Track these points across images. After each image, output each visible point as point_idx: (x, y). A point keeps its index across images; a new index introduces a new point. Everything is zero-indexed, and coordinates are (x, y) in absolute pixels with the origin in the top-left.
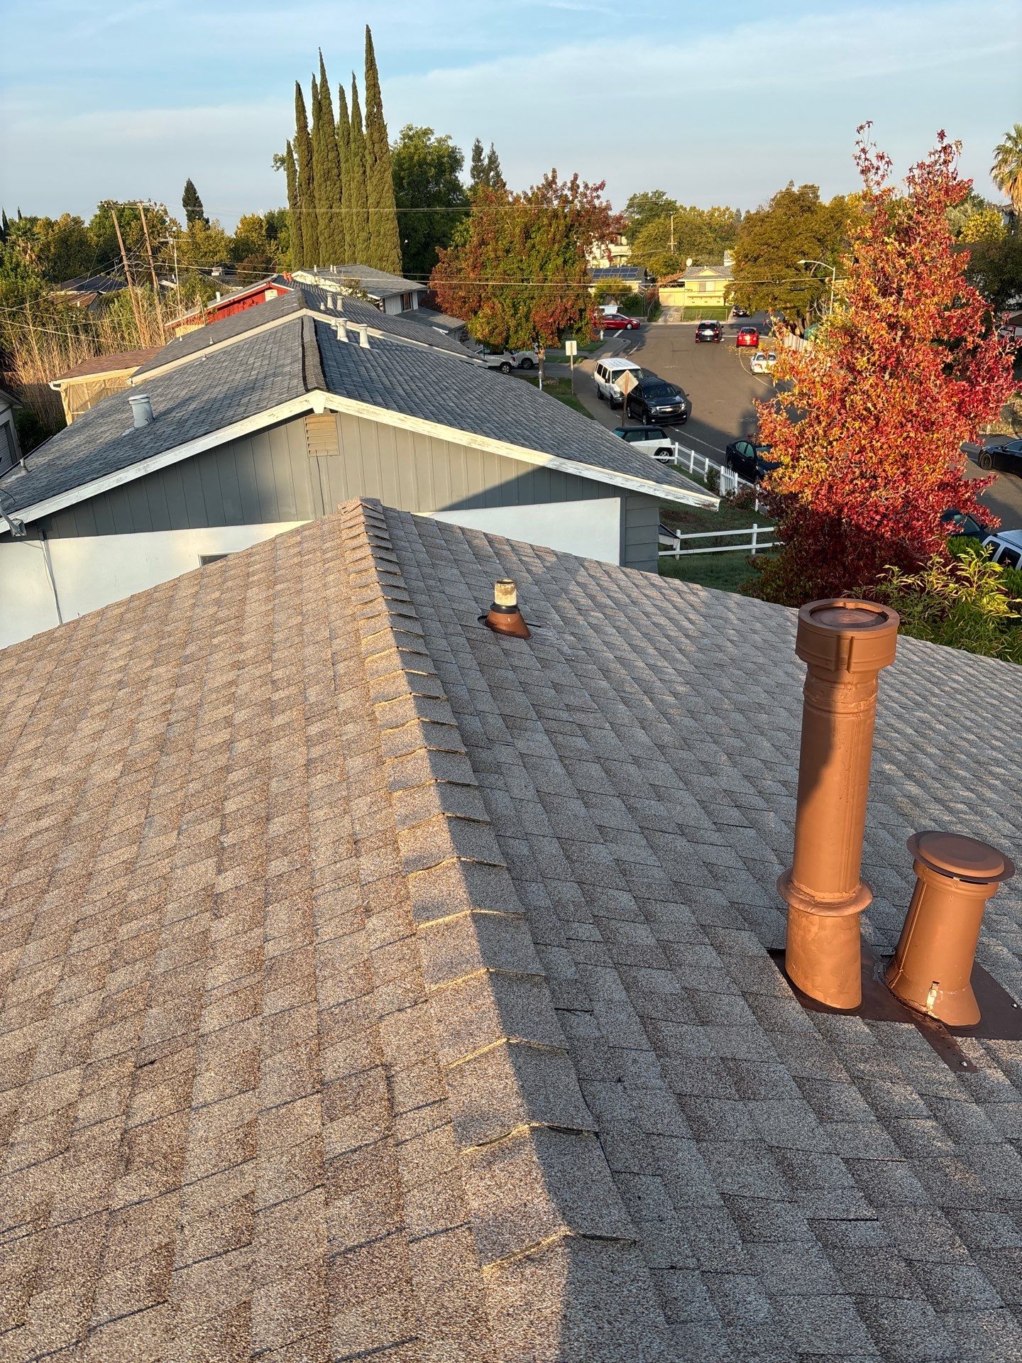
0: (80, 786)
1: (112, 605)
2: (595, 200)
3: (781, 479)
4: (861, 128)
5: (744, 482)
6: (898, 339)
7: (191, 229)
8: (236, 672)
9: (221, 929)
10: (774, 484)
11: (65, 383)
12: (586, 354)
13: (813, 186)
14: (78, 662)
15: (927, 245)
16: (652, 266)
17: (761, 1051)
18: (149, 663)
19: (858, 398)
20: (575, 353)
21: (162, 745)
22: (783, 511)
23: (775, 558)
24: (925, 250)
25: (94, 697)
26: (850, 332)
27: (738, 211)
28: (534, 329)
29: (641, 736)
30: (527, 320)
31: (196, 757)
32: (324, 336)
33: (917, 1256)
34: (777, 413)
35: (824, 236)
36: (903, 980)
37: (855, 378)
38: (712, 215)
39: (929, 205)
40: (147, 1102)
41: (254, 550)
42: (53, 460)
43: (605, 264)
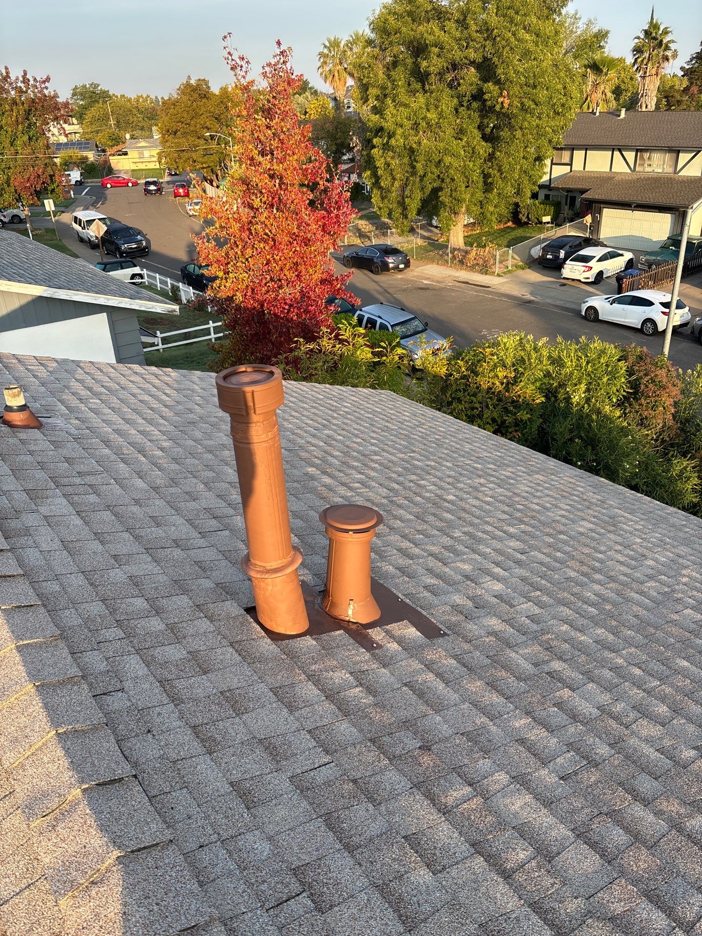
2: (45, 90)
3: (219, 287)
4: (225, 37)
5: (197, 292)
6: (277, 185)
10: (215, 291)
12: (63, 209)
13: (204, 80)
15: (282, 120)
16: (100, 140)
17: (247, 679)
19: (259, 227)
20: (53, 209)
22: (225, 310)
23: (227, 342)
24: (282, 124)
26: (245, 182)
27: (156, 97)
28: (16, 191)
29: (140, 483)
30: (9, 186)
33: (359, 775)
34: (208, 242)
35: (219, 116)
36: (333, 604)
37: (255, 214)
38: (138, 101)
39: (279, 93)
43: (63, 139)
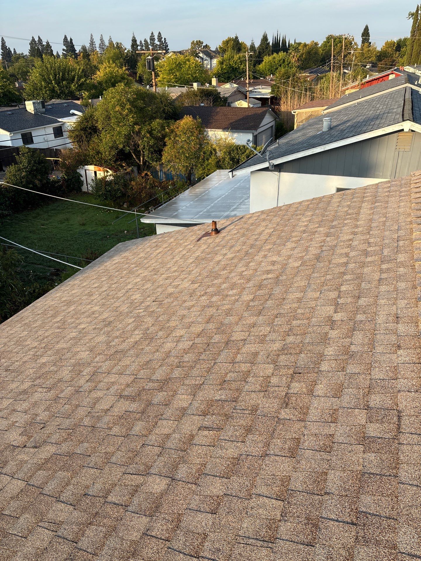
0: (284, 266)
1: (305, 201)
7: (362, 47)
8: (353, 236)
9: (333, 334)
11: (297, 111)
14: (289, 220)
18: (317, 225)
21: (318, 258)
25: (293, 234)
31: (331, 266)
32: (415, 96)
40: (296, 387)
41: (368, 187)
42: (289, 141)
